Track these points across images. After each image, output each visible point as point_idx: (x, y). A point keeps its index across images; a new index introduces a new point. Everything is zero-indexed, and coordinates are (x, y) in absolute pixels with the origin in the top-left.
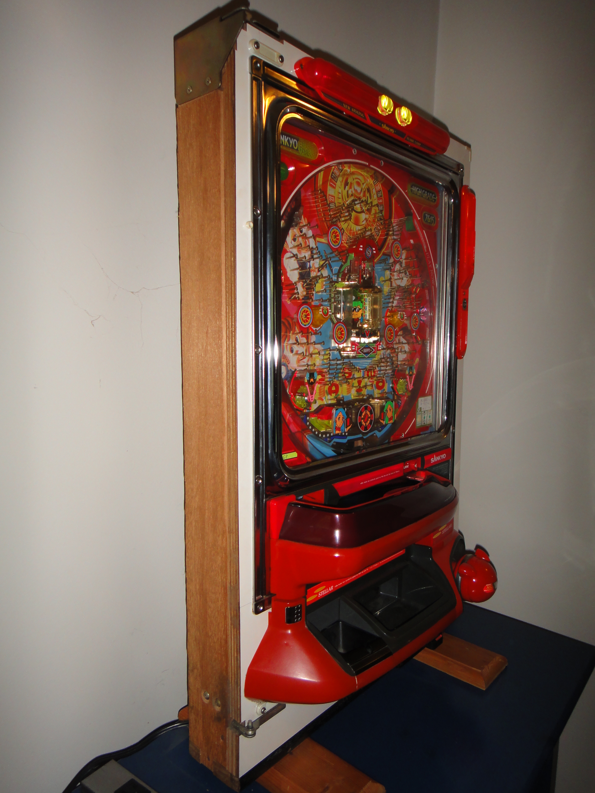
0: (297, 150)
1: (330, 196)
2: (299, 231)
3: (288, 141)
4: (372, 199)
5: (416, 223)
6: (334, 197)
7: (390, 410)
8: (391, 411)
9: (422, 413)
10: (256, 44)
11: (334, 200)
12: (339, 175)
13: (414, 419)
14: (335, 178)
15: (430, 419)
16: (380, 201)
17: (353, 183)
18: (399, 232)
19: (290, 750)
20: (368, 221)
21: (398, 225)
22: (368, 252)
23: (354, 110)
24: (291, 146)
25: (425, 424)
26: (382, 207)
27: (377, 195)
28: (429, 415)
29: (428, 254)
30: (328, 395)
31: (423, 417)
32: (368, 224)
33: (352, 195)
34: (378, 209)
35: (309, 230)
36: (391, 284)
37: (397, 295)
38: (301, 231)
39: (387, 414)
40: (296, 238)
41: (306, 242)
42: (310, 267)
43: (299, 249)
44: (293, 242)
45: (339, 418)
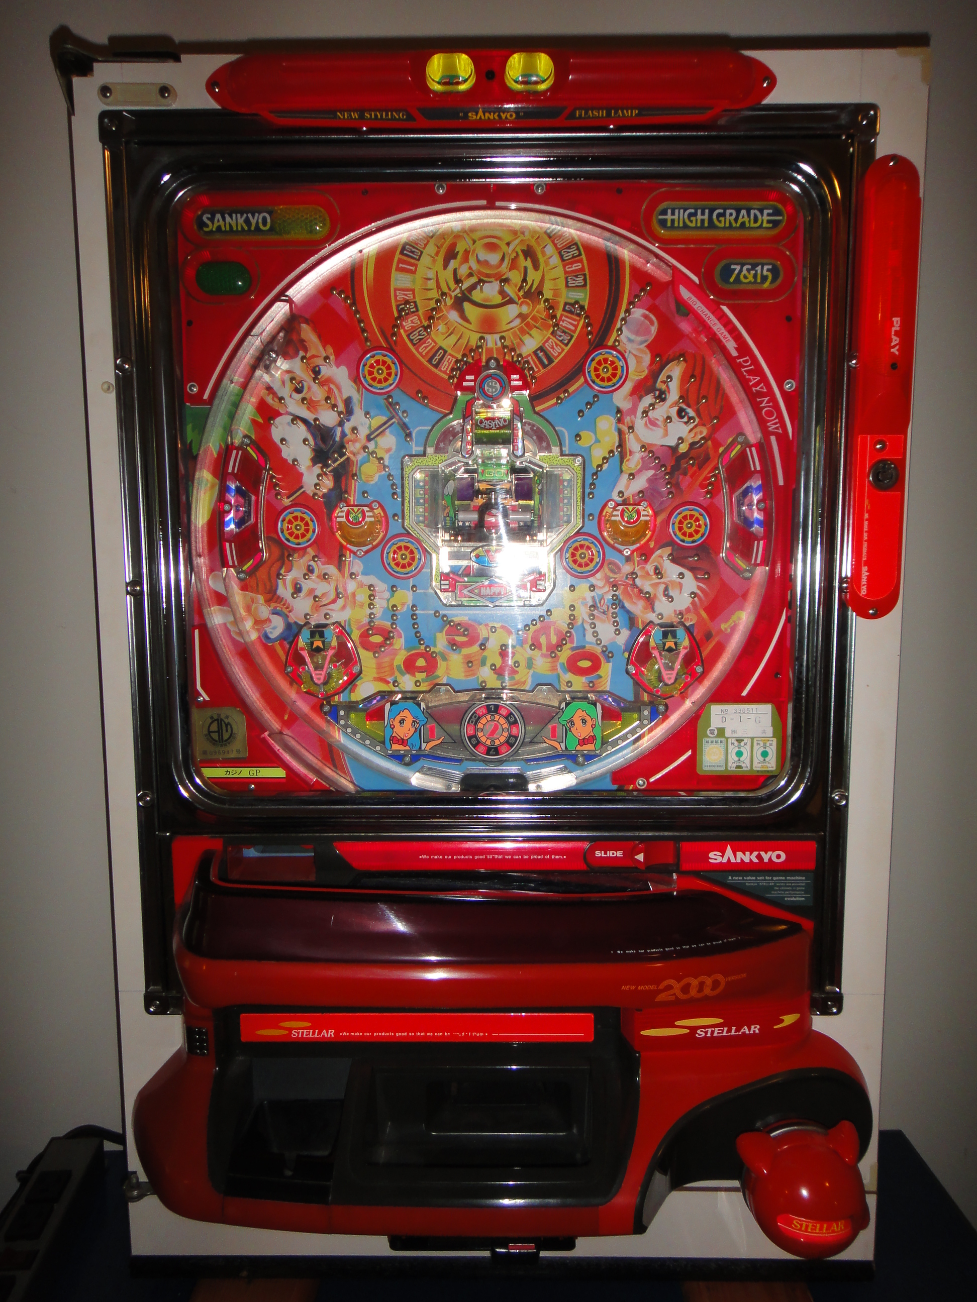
0: (272, 229)
1: (397, 292)
2: (311, 373)
3: (247, 221)
4: (541, 270)
5: (685, 293)
6: (413, 291)
7: (584, 721)
8: (589, 723)
9: (730, 741)
10: (105, 90)
11: (412, 296)
12: (426, 245)
13: (689, 753)
14: (412, 252)
15: (767, 759)
16: (574, 268)
17: (474, 251)
18: (652, 323)
19: (245, 1273)
20: (529, 319)
21: (647, 310)
22: (492, 387)
23: (371, 115)
24: (253, 228)
25: (744, 769)
26: (580, 281)
27: (561, 256)
28: (762, 749)
29: (746, 361)
30: (403, 674)
31: (733, 750)
32: (528, 325)
33: (470, 275)
34: (567, 286)
35: (338, 367)
36: (621, 445)
37: (645, 467)
38: (316, 372)
39: (570, 729)
40: (303, 387)
41: (330, 390)
42: (343, 435)
43: (311, 404)
44: (295, 395)
45: (402, 722)
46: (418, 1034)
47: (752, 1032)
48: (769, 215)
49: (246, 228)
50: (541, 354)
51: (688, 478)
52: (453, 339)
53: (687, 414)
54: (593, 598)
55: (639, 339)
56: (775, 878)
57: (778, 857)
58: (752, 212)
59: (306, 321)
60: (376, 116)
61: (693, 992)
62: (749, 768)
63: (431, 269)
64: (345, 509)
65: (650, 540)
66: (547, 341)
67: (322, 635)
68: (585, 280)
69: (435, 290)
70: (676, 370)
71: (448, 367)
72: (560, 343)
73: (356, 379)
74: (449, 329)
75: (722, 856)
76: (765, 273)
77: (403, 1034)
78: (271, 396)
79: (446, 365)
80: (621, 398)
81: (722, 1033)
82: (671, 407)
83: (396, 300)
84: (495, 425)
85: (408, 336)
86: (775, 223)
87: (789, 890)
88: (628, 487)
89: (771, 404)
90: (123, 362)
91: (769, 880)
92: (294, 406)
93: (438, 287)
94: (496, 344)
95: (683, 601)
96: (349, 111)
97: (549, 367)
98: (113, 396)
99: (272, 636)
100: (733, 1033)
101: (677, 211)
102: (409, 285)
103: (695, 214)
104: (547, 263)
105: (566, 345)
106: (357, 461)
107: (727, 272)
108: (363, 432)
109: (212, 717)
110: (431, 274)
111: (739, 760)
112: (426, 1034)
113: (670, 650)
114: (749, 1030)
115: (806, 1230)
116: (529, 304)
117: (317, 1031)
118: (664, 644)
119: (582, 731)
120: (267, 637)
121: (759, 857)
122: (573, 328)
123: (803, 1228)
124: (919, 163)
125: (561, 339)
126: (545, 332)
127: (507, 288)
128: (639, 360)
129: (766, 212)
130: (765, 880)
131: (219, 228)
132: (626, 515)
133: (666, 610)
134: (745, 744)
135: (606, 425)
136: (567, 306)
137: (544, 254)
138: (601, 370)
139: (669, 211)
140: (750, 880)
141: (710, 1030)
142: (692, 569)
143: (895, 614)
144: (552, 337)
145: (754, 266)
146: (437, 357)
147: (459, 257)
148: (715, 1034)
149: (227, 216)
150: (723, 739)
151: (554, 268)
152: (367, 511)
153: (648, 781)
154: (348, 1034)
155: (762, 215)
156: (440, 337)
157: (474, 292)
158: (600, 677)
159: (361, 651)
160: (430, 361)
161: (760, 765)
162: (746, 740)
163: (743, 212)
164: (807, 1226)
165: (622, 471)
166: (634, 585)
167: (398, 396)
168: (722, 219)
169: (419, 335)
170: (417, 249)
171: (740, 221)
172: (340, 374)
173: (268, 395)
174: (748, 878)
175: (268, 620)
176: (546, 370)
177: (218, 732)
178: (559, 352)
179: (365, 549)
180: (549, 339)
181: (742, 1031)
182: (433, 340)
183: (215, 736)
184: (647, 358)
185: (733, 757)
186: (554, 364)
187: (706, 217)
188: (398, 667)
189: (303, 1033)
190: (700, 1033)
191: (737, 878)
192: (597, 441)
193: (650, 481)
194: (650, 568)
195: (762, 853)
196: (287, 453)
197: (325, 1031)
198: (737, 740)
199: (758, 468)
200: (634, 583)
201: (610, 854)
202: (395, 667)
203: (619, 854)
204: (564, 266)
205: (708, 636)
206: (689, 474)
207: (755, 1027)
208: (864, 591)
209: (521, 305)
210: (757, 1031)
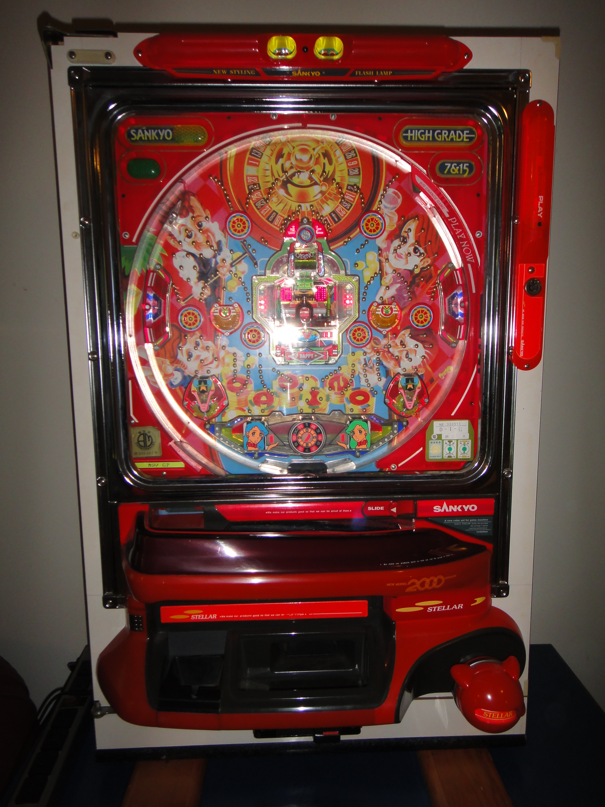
0: (173, 139)
1: (248, 177)
2: (196, 226)
3: (158, 135)
4: (333, 165)
5: (419, 180)
6: (257, 177)
7: (360, 432)
9: (444, 442)
10: (71, 54)
11: (257, 180)
12: (265, 149)
13: (421, 449)
14: (257, 154)
15: (466, 452)
16: (353, 164)
17: (294, 153)
18: (399, 197)
19: (164, 757)
20: (326, 194)
21: (396, 189)
22: (305, 235)
23: (234, 72)
24: (161, 138)
25: (453, 458)
26: (356, 171)
27: (345, 157)
28: (463, 446)
29: (454, 220)
30: (253, 405)
31: (446, 447)
32: (326, 198)
33: (291, 168)
34: (349, 175)
35: (213, 222)
36: (381, 269)
37: (394, 282)
38: (200, 225)
39: (352, 436)
40: (192, 234)
41: (208, 237)
42: (216, 263)
43: (196, 244)
44: (187, 239)
45: (253, 434)
46: (266, 615)
47: (459, 608)
48: (467, 134)
49: (157, 138)
50: (333, 215)
51: (420, 289)
52: (281, 206)
53: (419, 250)
54: (365, 359)
55: (392, 206)
56: (471, 520)
57: (473, 508)
58: (457, 132)
59: (194, 195)
60: (237, 72)
61: (427, 586)
62: (455, 457)
63: (268, 164)
64: (219, 308)
65: (397, 325)
66: (337, 207)
67: (205, 383)
68: (359, 171)
69: (271, 177)
70: (412, 225)
71: (279, 223)
72: (344, 208)
73: (224, 229)
74: (279, 200)
75: (441, 508)
76: (465, 168)
77: (257, 616)
78: (173, 239)
79: (278, 221)
80: (381, 242)
81: (442, 609)
82: (410, 246)
83: (247, 182)
84: (306, 257)
85: (255, 204)
86: (471, 139)
87: (479, 527)
88: (385, 294)
89: (468, 245)
90: (85, 220)
91: (468, 521)
92: (187, 246)
93: (273, 175)
94: (307, 209)
95: (417, 360)
96: (221, 69)
97: (339, 223)
98: (79, 240)
99: (175, 384)
100: (448, 609)
101: (414, 131)
102: (255, 174)
103: (424, 133)
104: (337, 161)
105: (348, 210)
106: (225, 279)
107: (443, 167)
108: (229, 261)
109: (140, 433)
110: (268, 167)
111: (450, 453)
112: (270, 615)
113: (410, 389)
114: (457, 607)
115: (491, 717)
116: (326, 186)
117: (206, 615)
118: (407, 386)
119: (359, 437)
120: (172, 384)
121: (462, 508)
122: (352, 200)
123: (490, 716)
124: (553, 104)
125: (345, 206)
126: (336, 202)
127: (314, 176)
128: (391, 219)
129: (465, 132)
130: (465, 521)
131: (141, 138)
132: (385, 310)
133: (407, 366)
134: (453, 444)
135: (372, 257)
136: (349, 187)
137: (335, 155)
138: (369, 225)
139: (409, 131)
140: (457, 522)
141: (435, 608)
142: (422, 342)
143: (539, 367)
144: (340, 205)
145: (458, 164)
146: (272, 217)
147: (285, 156)
148: (438, 610)
149: (145, 131)
150: (441, 441)
151: (341, 164)
152: (232, 309)
153: (397, 466)
154: (224, 617)
155: (463, 134)
156: (274, 205)
157: (294, 178)
158: (369, 406)
159: (228, 392)
160: (268, 219)
161: (461, 455)
162: (453, 441)
163: (452, 132)
164: (492, 715)
165: (381, 285)
166: (389, 352)
167: (250, 240)
168: (440, 136)
169: (261, 203)
170: (259, 151)
171: (450, 137)
172: (214, 227)
173: (171, 239)
174: (456, 521)
175: (172, 374)
176: (337, 224)
177: (143, 441)
178: (344, 214)
179: (230, 331)
180: (338, 206)
181: (453, 607)
182: (270, 207)
183: (142, 444)
184: (396, 218)
185: (446, 451)
186: (341, 221)
187: (431, 135)
188: (250, 401)
189: (198, 617)
190: (430, 610)
191: (449, 521)
192: (367, 267)
193: (397, 290)
194: (398, 341)
195: (464, 506)
196: (183, 274)
197: (211, 615)
198: (449, 441)
199: (461, 283)
200: (389, 350)
201: (377, 508)
202: (248, 401)
203: (382, 508)
204: (347, 163)
205: (432, 381)
206: (421, 286)
207: (461, 605)
208: (522, 354)
209: (322, 185)
210: (462, 608)
